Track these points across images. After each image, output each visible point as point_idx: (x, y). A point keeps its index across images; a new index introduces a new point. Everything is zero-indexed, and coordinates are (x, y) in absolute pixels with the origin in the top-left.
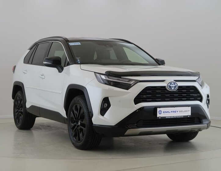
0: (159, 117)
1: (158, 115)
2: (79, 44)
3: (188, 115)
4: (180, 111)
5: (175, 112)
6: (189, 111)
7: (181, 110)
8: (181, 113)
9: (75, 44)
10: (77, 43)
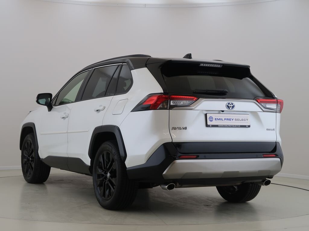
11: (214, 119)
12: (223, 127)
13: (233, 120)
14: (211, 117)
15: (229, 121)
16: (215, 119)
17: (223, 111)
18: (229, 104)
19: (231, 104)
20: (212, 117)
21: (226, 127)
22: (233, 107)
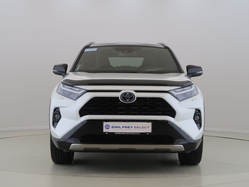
0: (106, 132)
1: (105, 130)
2: (95, 49)
3: (147, 133)
4: (135, 127)
5: (129, 127)
6: (148, 127)
7: (137, 126)
8: (137, 129)
9: (91, 51)
10: (93, 49)
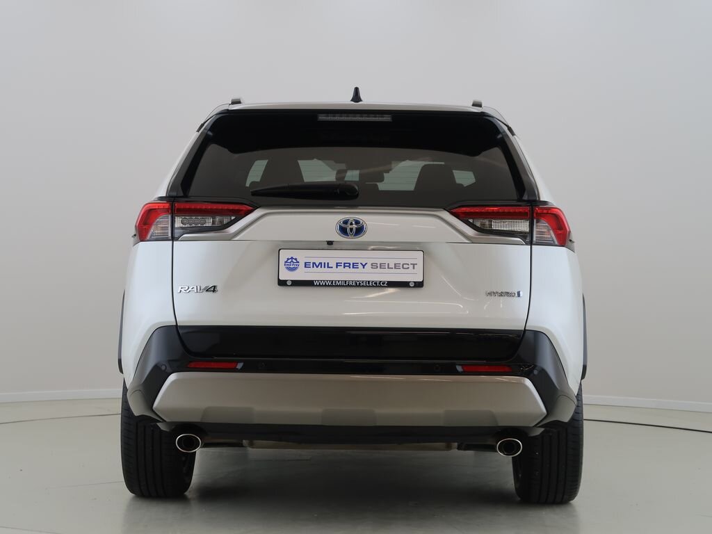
11: (302, 264)
12: (329, 286)
13: (364, 266)
14: (292, 258)
15: (352, 270)
16: (306, 265)
17: (330, 243)
18: (346, 222)
19: (351, 224)
20: (296, 259)
21: (340, 286)
22: (360, 230)
